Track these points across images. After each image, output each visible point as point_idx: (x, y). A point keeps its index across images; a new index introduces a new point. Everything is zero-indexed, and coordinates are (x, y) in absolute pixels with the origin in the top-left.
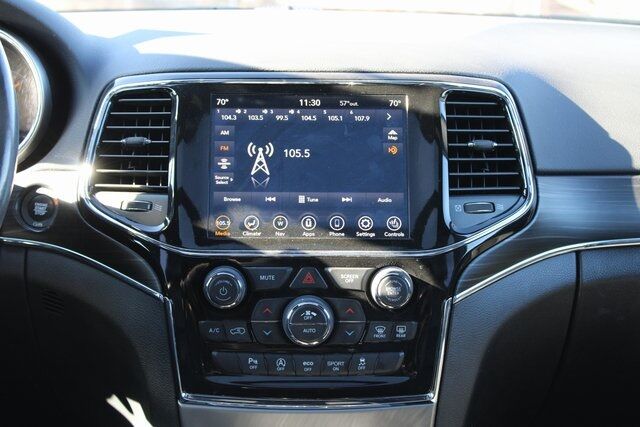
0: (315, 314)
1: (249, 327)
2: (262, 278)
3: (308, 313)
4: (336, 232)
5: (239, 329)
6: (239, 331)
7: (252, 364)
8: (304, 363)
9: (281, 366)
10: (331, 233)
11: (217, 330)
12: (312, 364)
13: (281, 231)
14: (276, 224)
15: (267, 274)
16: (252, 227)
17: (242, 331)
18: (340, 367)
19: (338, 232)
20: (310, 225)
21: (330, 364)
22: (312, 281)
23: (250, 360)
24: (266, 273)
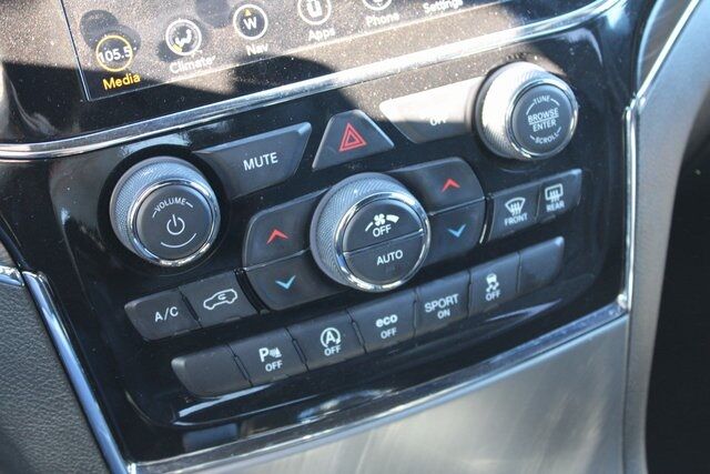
0: (394, 218)
1: (244, 283)
2: (249, 165)
3: (379, 219)
4: (377, 14)
5: (221, 295)
6: (222, 299)
7: (270, 359)
8: (379, 323)
9: (332, 344)
10: (369, 20)
11: (172, 312)
12: (394, 319)
13: (258, 42)
14: (242, 26)
15: (257, 155)
16: (187, 48)
17: (230, 296)
18: (450, 307)
19: (384, 13)
20: (319, 12)
21: (430, 307)
22: (360, 142)
23: (263, 353)
24: (256, 151)
